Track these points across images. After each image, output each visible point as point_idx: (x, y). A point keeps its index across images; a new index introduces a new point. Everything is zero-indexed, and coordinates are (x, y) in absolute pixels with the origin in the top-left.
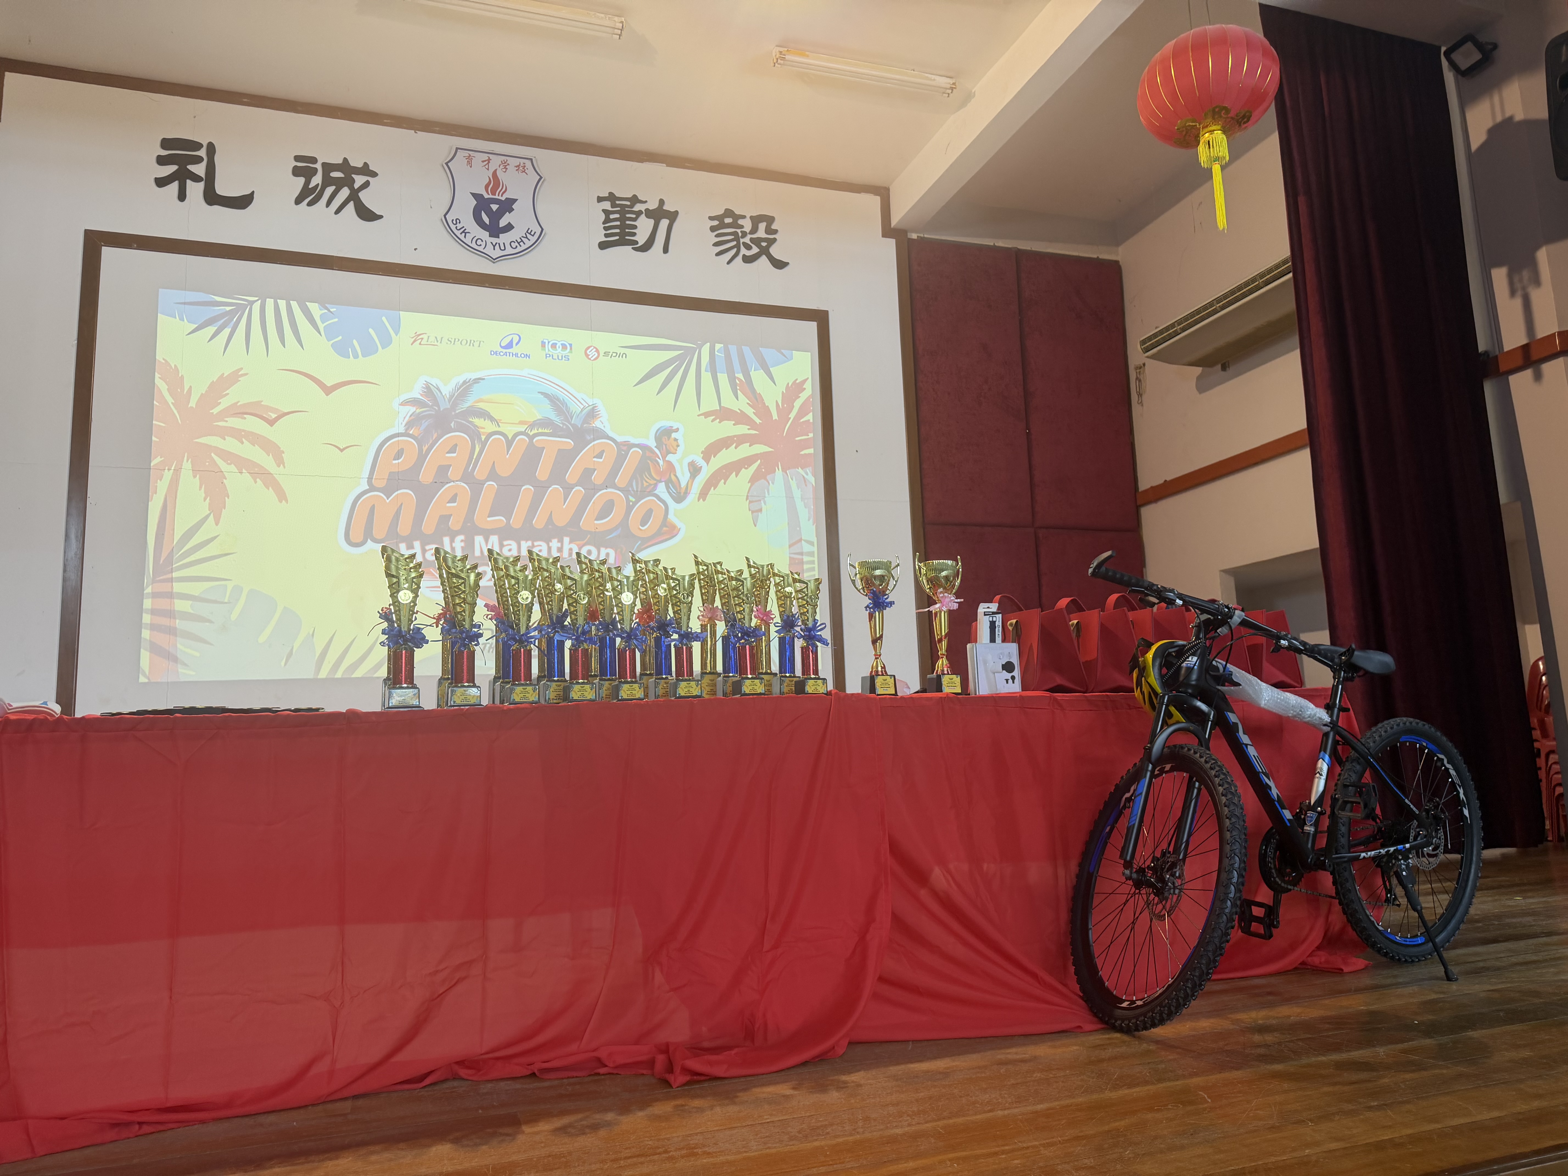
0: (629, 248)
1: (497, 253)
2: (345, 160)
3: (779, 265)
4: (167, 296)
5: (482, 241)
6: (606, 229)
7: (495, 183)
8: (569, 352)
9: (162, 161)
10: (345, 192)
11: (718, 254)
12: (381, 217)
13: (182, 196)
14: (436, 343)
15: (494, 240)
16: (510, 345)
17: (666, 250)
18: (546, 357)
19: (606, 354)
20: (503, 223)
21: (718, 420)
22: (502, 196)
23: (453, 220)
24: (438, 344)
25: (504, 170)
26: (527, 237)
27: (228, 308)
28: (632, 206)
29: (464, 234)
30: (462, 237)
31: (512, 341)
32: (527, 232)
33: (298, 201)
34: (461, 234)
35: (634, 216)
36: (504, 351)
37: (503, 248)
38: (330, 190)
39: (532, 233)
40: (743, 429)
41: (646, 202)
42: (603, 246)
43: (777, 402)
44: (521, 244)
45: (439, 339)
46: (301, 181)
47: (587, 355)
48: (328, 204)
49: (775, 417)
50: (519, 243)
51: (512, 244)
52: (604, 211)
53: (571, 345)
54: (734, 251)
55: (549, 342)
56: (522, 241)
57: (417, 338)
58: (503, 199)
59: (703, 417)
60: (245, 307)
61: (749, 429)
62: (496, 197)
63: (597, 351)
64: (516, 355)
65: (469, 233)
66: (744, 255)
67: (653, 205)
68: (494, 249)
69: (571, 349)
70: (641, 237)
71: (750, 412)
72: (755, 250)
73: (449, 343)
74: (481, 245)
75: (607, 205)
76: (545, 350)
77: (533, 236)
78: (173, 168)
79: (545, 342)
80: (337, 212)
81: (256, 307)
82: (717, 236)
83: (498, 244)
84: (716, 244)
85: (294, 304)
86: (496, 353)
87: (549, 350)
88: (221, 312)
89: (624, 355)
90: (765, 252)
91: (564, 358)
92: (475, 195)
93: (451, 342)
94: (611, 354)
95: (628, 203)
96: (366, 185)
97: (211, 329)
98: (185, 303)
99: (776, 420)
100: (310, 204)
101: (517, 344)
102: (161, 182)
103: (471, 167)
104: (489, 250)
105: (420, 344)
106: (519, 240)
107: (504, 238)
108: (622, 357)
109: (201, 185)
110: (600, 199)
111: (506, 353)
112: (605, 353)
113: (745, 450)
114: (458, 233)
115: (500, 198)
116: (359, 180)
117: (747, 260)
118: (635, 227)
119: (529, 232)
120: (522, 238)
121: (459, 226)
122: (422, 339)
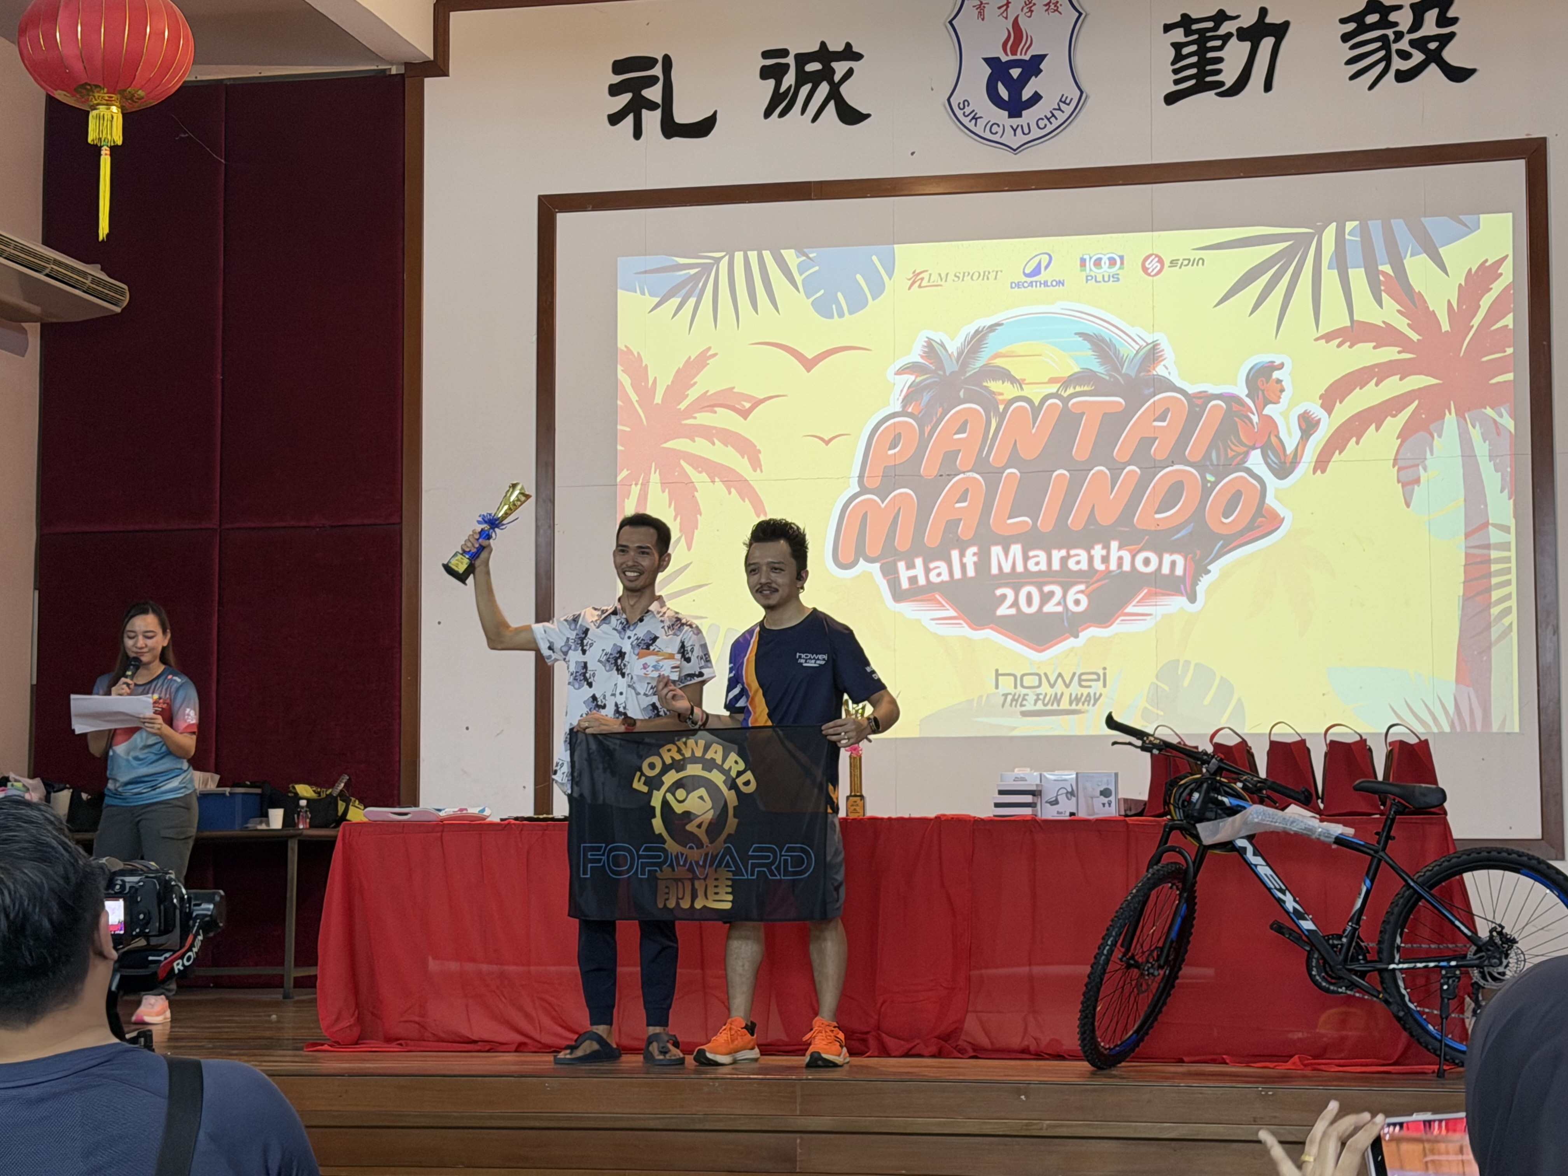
0: (1211, 93)
1: (1021, 139)
2: (823, 45)
3: (1458, 74)
4: (627, 265)
5: (999, 126)
6: (1175, 72)
7: (1017, 35)
8: (1120, 268)
9: (614, 90)
10: (824, 89)
11: (1353, 77)
12: (868, 116)
13: (638, 133)
14: (940, 283)
15: (1015, 121)
16: (1037, 271)
17: (1268, 87)
18: (1087, 280)
19: (1173, 263)
20: (1026, 94)
21: (1348, 344)
22: (1025, 54)
23: (959, 104)
24: (943, 283)
25: (1029, 14)
26: (1060, 109)
27: (693, 272)
28: (1216, 28)
29: (974, 121)
30: (971, 125)
31: (1039, 264)
32: (1061, 100)
33: (768, 114)
34: (970, 121)
35: (1218, 43)
36: (1029, 280)
37: (1026, 131)
38: (805, 90)
39: (1068, 101)
40: (1390, 353)
41: (1238, 17)
42: (1171, 99)
43: (1449, 302)
44: (1052, 120)
45: (943, 276)
46: (771, 83)
47: (1145, 270)
48: (803, 111)
49: (1445, 326)
50: (1048, 119)
51: (1040, 122)
52: (1174, 45)
53: (1122, 258)
54: (1382, 65)
55: (1091, 258)
56: (1053, 115)
57: (916, 279)
58: (1027, 58)
59: (1324, 341)
60: (712, 265)
61: (1399, 352)
62: (1018, 57)
63: (1161, 261)
64: (1046, 284)
65: (981, 117)
66: (1398, 72)
67: (1248, 20)
68: (1015, 135)
69: (1122, 263)
70: (1229, 75)
71: (1402, 324)
72: (1418, 57)
73: (956, 279)
74: (996, 133)
75: (1178, 35)
76: (1085, 270)
77: (1068, 104)
78: (626, 98)
79: (1085, 260)
80: (815, 119)
81: (724, 265)
82: (1353, 47)
83: (1020, 128)
84: (1351, 62)
85: (767, 254)
86: (1018, 285)
87: (1091, 270)
88: (683, 279)
89: (1201, 262)
90: (1435, 58)
91: (1112, 279)
92: (988, 61)
93: (959, 278)
94: (1180, 262)
95: (1210, 24)
96: (850, 73)
97: (675, 301)
98: (646, 272)
99: (1447, 332)
100: (782, 114)
101: (1047, 267)
102: (615, 119)
103: (983, 19)
104: (1009, 138)
105: (920, 286)
106: (1049, 115)
107: (1029, 116)
108: (1197, 264)
109: (658, 113)
110: (1168, 28)
111: (1032, 282)
112: (1171, 262)
113: (1394, 387)
114: (965, 121)
115: (1024, 57)
116: (840, 68)
117: (1403, 77)
118: (1220, 60)
119: (1063, 99)
120: (1054, 112)
121: (967, 110)
122: (922, 279)
